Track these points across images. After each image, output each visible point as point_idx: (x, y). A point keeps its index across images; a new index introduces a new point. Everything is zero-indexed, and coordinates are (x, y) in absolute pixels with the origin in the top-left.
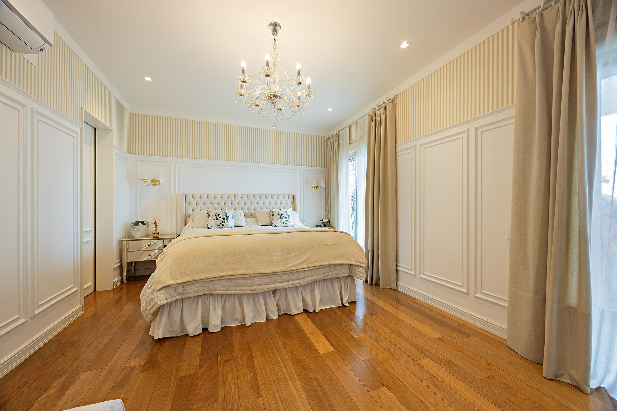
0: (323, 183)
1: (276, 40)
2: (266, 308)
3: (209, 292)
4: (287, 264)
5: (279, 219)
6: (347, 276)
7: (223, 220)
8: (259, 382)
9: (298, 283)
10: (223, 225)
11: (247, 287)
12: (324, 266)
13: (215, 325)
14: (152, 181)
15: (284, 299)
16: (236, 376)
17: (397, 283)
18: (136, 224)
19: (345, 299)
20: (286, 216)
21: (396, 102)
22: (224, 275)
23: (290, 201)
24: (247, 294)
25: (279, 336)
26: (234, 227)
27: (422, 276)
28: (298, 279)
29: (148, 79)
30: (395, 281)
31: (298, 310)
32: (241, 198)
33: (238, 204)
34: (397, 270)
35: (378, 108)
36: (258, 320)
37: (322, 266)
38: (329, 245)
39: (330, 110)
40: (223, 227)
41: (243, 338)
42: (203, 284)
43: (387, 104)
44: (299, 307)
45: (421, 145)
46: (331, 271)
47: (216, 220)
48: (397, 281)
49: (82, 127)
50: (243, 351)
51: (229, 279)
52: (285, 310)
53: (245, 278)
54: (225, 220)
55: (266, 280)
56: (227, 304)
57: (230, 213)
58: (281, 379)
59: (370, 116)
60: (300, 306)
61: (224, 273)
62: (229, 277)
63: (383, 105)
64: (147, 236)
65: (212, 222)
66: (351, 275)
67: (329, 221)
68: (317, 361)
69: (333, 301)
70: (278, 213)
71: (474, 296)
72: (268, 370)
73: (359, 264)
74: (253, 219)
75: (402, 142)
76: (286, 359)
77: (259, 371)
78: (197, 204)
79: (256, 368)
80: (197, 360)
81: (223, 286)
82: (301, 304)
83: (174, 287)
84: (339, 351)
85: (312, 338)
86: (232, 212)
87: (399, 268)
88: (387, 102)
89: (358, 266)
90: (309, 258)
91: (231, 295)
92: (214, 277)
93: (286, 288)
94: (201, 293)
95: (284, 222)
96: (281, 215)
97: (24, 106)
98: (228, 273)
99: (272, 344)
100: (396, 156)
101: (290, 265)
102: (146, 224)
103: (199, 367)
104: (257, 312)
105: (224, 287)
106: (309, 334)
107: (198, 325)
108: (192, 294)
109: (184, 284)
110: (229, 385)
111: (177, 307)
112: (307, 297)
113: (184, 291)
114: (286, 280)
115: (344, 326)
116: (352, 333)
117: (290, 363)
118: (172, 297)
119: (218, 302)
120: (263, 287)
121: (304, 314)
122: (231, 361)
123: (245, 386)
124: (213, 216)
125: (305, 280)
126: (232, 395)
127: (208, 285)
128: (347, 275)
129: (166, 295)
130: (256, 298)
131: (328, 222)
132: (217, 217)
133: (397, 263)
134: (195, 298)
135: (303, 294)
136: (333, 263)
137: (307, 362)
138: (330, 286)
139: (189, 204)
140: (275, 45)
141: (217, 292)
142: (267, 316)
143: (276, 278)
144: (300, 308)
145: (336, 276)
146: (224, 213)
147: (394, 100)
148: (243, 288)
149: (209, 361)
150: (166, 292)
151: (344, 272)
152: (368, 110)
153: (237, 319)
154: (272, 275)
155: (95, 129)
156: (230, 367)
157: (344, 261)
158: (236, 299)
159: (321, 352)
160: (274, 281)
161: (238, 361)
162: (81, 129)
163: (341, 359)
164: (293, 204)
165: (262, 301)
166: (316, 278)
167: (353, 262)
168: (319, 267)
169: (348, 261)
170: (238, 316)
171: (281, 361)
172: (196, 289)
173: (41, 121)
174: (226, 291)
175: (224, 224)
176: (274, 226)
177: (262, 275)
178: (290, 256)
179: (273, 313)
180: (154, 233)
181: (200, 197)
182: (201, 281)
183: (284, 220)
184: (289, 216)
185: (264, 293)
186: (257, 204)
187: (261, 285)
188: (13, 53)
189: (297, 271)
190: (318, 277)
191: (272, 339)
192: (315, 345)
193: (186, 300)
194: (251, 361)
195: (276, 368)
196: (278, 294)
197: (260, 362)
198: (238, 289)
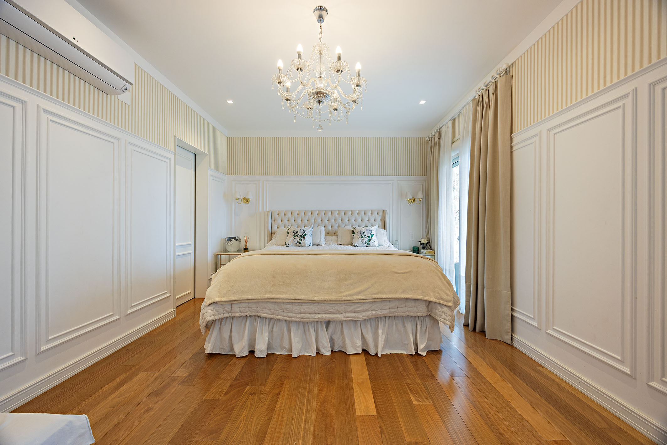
0: (420, 196)
1: (322, 27)
2: (317, 341)
3: (256, 314)
4: (342, 292)
5: (361, 239)
6: (423, 315)
7: (300, 238)
8: (269, 431)
9: (355, 317)
10: (300, 243)
11: (294, 313)
12: (390, 300)
13: (261, 351)
14: (244, 199)
15: (339, 333)
16: (251, 415)
17: (512, 335)
18: (230, 239)
19: (421, 346)
20: (369, 235)
21: (512, 73)
22: (269, 298)
23: (379, 218)
24: (296, 322)
25: (320, 377)
26: (311, 245)
27: (550, 332)
28: (355, 312)
29: (230, 102)
30: (509, 332)
31: (356, 350)
32: (325, 214)
33: (321, 221)
34: (512, 316)
35: (486, 88)
36: (308, 352)
37: (387, 299)
38: (399, 273)
39: (422, 102)
40: (300, 245)
41: (282, 371)
42: (250, 305)
43: (498, 80)
44: (356, 346)
45: (549, 130)
46: (400, 307)
47: (294, 237)
48: (512, 332)
49: (175, 154)
50: (274, 386)
51: (275, 302)
52: (340, 346)
53: (292, 304)
54: (303, 238)
55: (315, 308)
56: (275, 329)
57: (309, 230)
58: (293, 435)
59: (476, 100)
60: (359, 345)
61: (269, 295)
62: (274, 301)
63: (493, 81)
64: (238, 251)
65: (290, 240)
66: (431, 315)
67: (429, 242)
68: (347, 423)
69: (404, 346)
70: (360, 231)
71: (646, 384)
72: (285, 418)
73: (442, 302)
74: (334, 238)
75: (521, 129)
76: (312, 409)
77: (276, 416)
78: (281, 221)
79: (275, 411)
80: (228, 385)
81: (269, 309)
82: (359, 343)
83: (222, 304)
84: (381, 418)
85: (356, 390)
86: (311, 229)
87: (515, 314)
88: (498, 76)
89: (440, 304)
90: (369, 288)
91: (279, 320)
92: (259, 298)
93: (342, 321)
94: (247, 313)
95: (366, 242)
96: (363, 234)
97: (118, 139)
98: (274, 296)
99: (308, 386)
100: (512, 152)
101: (345, 294)
102: (238, 240)
103: (225, 393)
104: (306, 344)
105: (270, 311)
106: (356, 383)
107: (244, 347)
108: (239, 314)
109: (231, 303)
110: (239, 423)
111: (227, 324)
112: (367, 336)
113: (232, 309)
114: (340, 311)
115: (406, 383)
116: (411, 396)
117: (314, 415)
118: (219, 314)
119: (266, 326)
120: (313, 315)
121: (363, 355)
122: (256, 394)
123: (252, 429)
124: (291, 233)
125: (364, 314)
126: (234, 437)
127: (254, 306)
128: (425, 314)
129: (214, 312)
130: (306, 327)
131: (427, 243)
132: (295, 234)
133: (511, 306)
134: (244, 318)
135: (362, 330)
136: (403, 296)
137: (335, 421)
138: (400, 326)
139: (275, 221)
140: (321, 34)
141: (263, 315)
142: (318, 349)
143: (328, 308)
144: (358, 347)
145: (408, 314)
146: (302, 230)
147: (510, 71)
148: (290, 314)
149: (237, 389)
150: (214, 309)
151: (418, 311)
152: (474, 94)
153: (285, 348)
154: (323, 303)
155: (195, 155)
156: (252, 401)
157: (418, 295)
158: (285, 325)
159: (358, 413)
160: (325, 311)
161: (262, 397)
162: (174, 155)
163: (379, 429)
164: (383, 221)
165: (313, 332)
166: (379, 313)
167: (433, 299)
168: (383, 300)
169: (425, 296)
170: (286, 345)
171: (305, 411)
172: (242, 309)
173: (133, 150)
174: (273, 315)
175: (302, 242)
176: (355, 246)
177: (311, 302)
178: (345, 283)
179: (324, 347)
180: (244, 249)
181: (285, 214)
182: (247, 301)
183: (366, 239)
184: (372, 235)
185: (316, 323)
186: (341, 220)
187: (310, 314)
188: (109, 96)
189: (353, 301)
190: (382, 313)
191: (310, 380)
192: (355, 400)
193: (235, 319)
194: (275, 401)
195: (295, 417)
196: (332, 326)
197: (283, 405)
198: (284, 314)
